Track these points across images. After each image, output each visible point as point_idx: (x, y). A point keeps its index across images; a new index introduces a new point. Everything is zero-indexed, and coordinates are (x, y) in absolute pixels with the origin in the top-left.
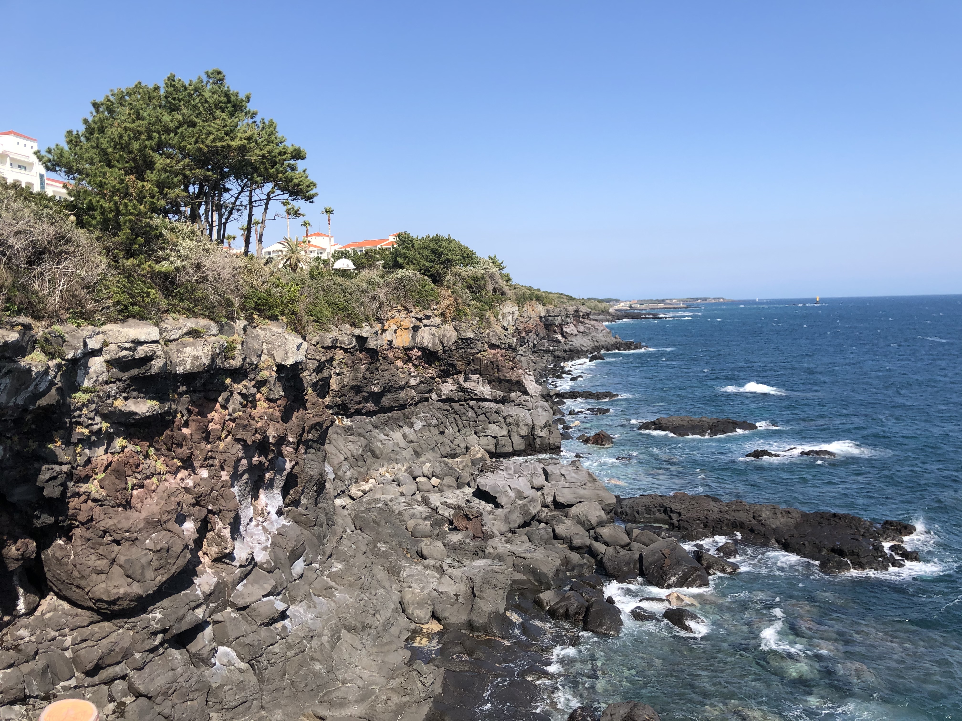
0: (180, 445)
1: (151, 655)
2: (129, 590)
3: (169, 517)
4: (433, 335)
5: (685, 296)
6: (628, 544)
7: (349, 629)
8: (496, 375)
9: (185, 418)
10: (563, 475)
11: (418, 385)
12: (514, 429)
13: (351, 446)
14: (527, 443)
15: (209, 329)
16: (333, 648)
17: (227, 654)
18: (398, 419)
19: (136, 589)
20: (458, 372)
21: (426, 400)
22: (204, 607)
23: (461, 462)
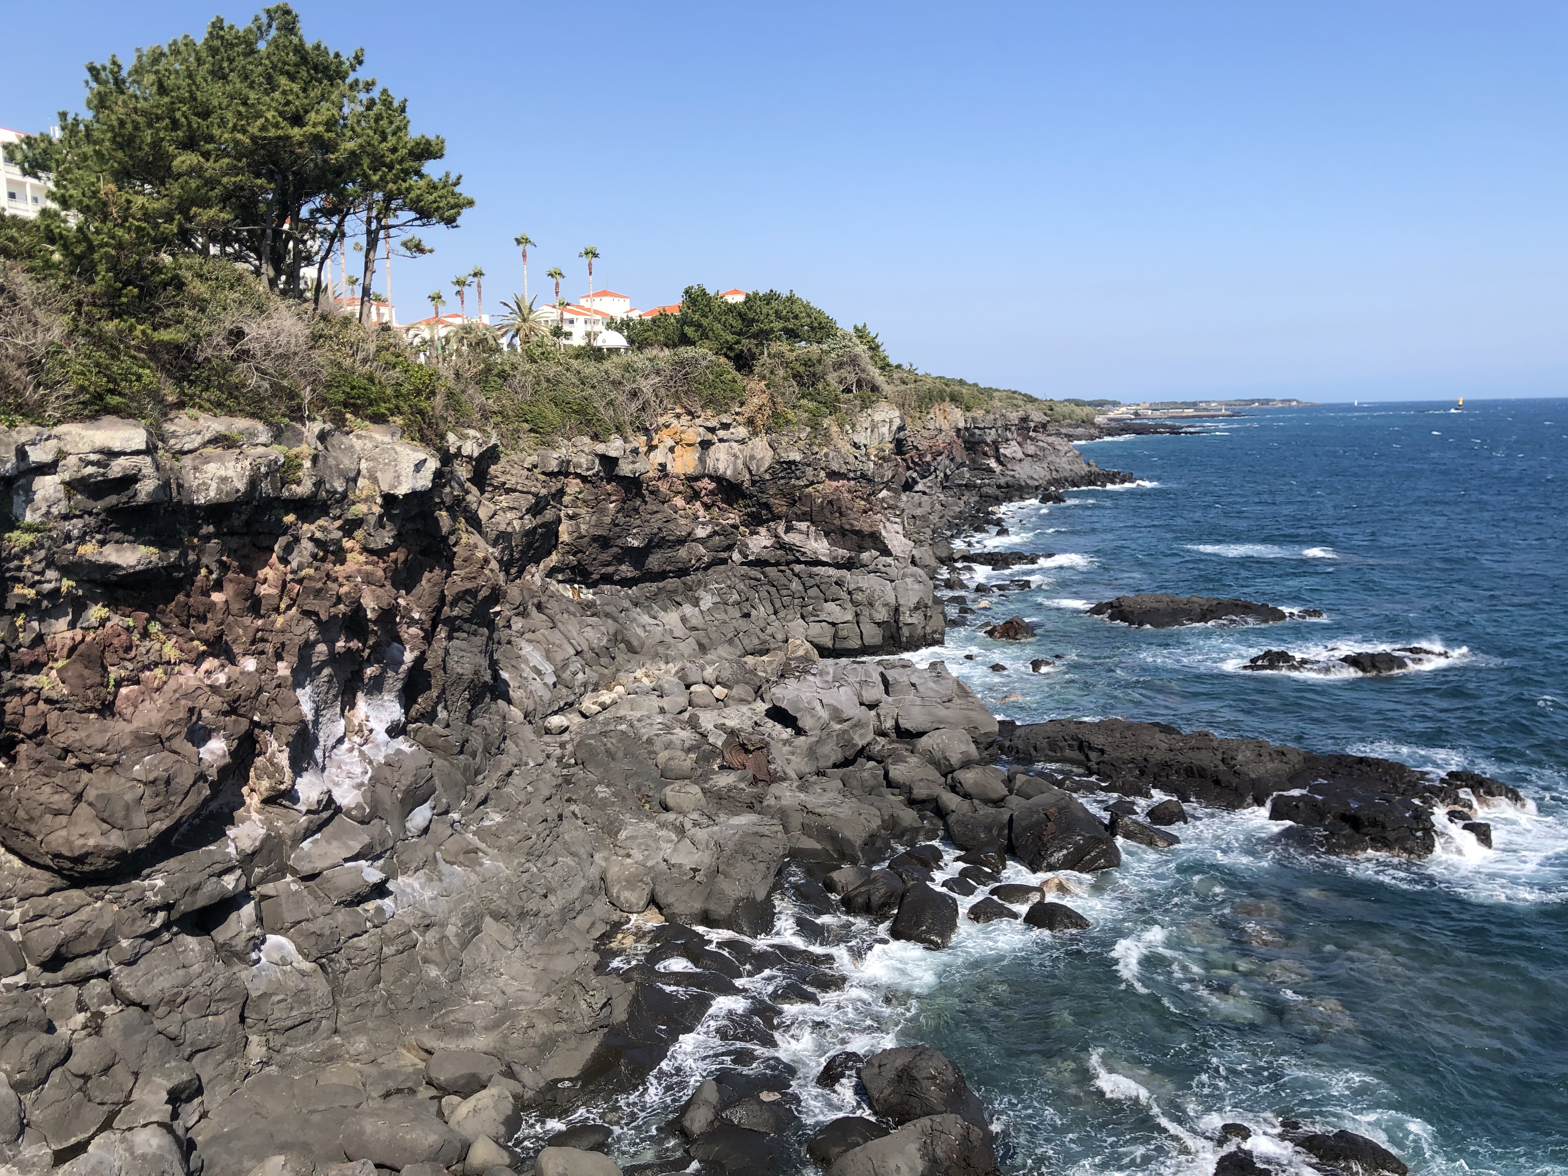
0: (203, 619)
1: (149, 943)
2: (103, 841)
3: (175, 731)
4: (735, 456)
5: (1231, 397)
6: (1003, 799)
7: (498, 916)
8: (837, 522)
9: (214, 576)
10: (913, 685)
11: (709, 537)
12: (866, 612)
13: (589, 633)
14: (888, 634)
15: (253, 434)
16: (464, 945)
17: (281, 947)
18: (675, 591)
19: (116, 840)
20: (776, 518)
21: (724, 561)
22: (239, 872)
23: (771, 662)
